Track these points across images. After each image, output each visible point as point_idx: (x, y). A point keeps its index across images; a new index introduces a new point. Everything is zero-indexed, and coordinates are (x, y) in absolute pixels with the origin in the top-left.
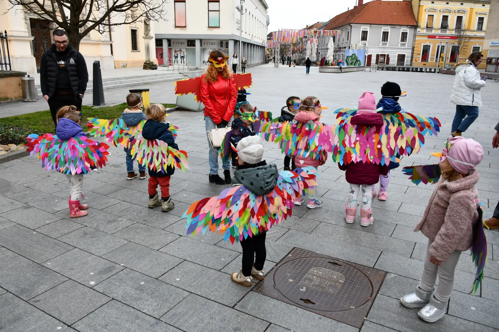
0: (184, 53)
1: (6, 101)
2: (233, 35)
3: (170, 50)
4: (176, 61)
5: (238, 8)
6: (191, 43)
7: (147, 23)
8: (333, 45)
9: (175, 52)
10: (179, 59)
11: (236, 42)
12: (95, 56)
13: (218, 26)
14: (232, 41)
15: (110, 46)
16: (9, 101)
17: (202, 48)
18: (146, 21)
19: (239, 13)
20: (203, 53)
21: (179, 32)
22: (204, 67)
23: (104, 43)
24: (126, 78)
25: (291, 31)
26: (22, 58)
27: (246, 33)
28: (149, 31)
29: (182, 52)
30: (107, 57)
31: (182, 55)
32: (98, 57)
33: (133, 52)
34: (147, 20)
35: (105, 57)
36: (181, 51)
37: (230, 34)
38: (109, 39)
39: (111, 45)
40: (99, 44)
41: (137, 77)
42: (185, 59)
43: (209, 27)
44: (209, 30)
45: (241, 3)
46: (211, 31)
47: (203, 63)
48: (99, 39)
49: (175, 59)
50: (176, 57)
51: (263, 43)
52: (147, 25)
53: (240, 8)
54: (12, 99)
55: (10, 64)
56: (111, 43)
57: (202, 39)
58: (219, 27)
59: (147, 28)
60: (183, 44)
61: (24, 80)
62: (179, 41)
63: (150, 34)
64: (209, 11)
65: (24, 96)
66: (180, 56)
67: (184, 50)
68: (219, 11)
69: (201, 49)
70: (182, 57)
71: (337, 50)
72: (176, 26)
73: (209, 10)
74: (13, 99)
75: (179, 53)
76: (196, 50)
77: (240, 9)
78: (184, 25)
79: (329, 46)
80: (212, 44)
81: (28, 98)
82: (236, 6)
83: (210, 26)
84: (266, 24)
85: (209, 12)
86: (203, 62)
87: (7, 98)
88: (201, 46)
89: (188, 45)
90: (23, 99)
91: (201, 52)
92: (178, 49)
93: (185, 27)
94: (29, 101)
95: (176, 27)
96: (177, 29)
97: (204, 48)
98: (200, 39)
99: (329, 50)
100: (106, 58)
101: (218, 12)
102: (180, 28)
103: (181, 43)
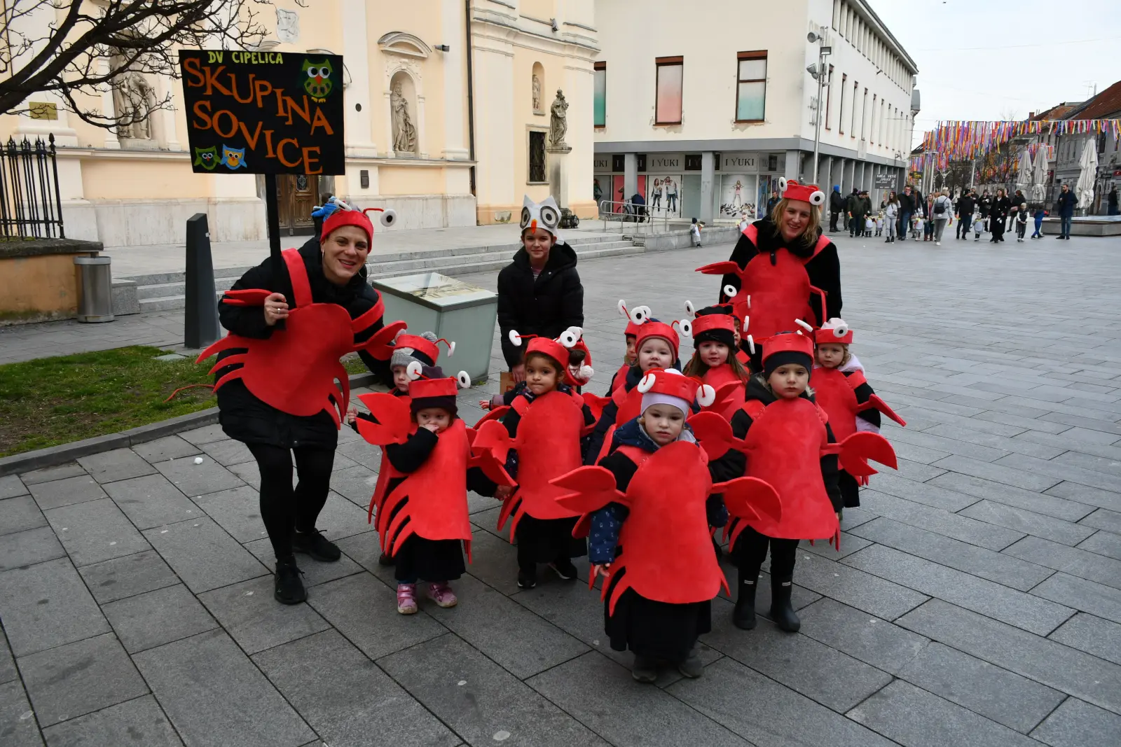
0: (677, 184)
1: (29, 321)
2: (797, 139)
3: (642, 181)
4: (656, 205)
5: (811, 71)
6: (693, 161)
7: (558, 114)
8: (1095, 158)
9: (656, 184)
10: (664, 202)
11: (807, 156)
12: (427, 196)
13: (761, 118)
14: (796, 153)
15: (467, 174)
16: (41, 319)
17: (718, 172)
18: (555, 109)
19: (815, 83)
20: (723, 185)
21: (664, 135)
22: (722, 221)
23: (453, 164)
24: (452, 253)
25: (973, 126)
26: (230, 202)
27: (841, 133)
28: (563, 133)
29: (672, 184)
30: (458, 197)
31: (671, 192)
32: (434, 198)
33: (531, 185)
34: (558, 106)
35: (453, 198)
36: (668, 180)
37: (791, 136)
38: (467, 156)
39: (472, 170)
40: (441, 168)
41: (488, 249)
42: (677, 202)
43: (738, 121)
44: (736, 128)
45: (821, 57)
46: (742, 130)
47: (721, 211)
48: (443, 155)
49: (655, 199)
50: (657, 197)
51: (898, 159)
52: (557, 120)
53: (818, 70)
54: (49, 314)
55: (60, 222)
56: (472, 165)
57: (720, 152)
58: (763, 120)
59: (558, 125)
60: (675, 164)
61: (82, 265)
62: (667, 158)
63: (566, 141)
64: (739, 81)
65: (81, 307)
66: (667, 193)
67: (676, 179)
68: (764, 80)
69: (716, 176)
70: (672, 197)
71: (1110, 172)
72: (658, 121)
73: (741, 79)
74: (54, 314)
75: (664, 187)
76: (703, 179)
77: (821, 74)
78: (676, 119)
79: (1083, 163)
80: (746, 162)
81: (90, 313)
82: (808, 65)
83: (741, 117)
84: (908, 111)
85: (741, 84)
86: (722, 207)
87: (33, 313)
88: (717, 167)
89: (687, 168)
90: (78, 315)
91: (716, 183)
92: (663, 178)
93: (680, 123)
94: (89, 320)
95: (657, 124)
96: (661, 129)
97: (725, 173)
98: (714, 152)
99: (1083, 173)
100: (457, 200)
101: (761, 85)
102: (666, 127)
103: (671, 163)
